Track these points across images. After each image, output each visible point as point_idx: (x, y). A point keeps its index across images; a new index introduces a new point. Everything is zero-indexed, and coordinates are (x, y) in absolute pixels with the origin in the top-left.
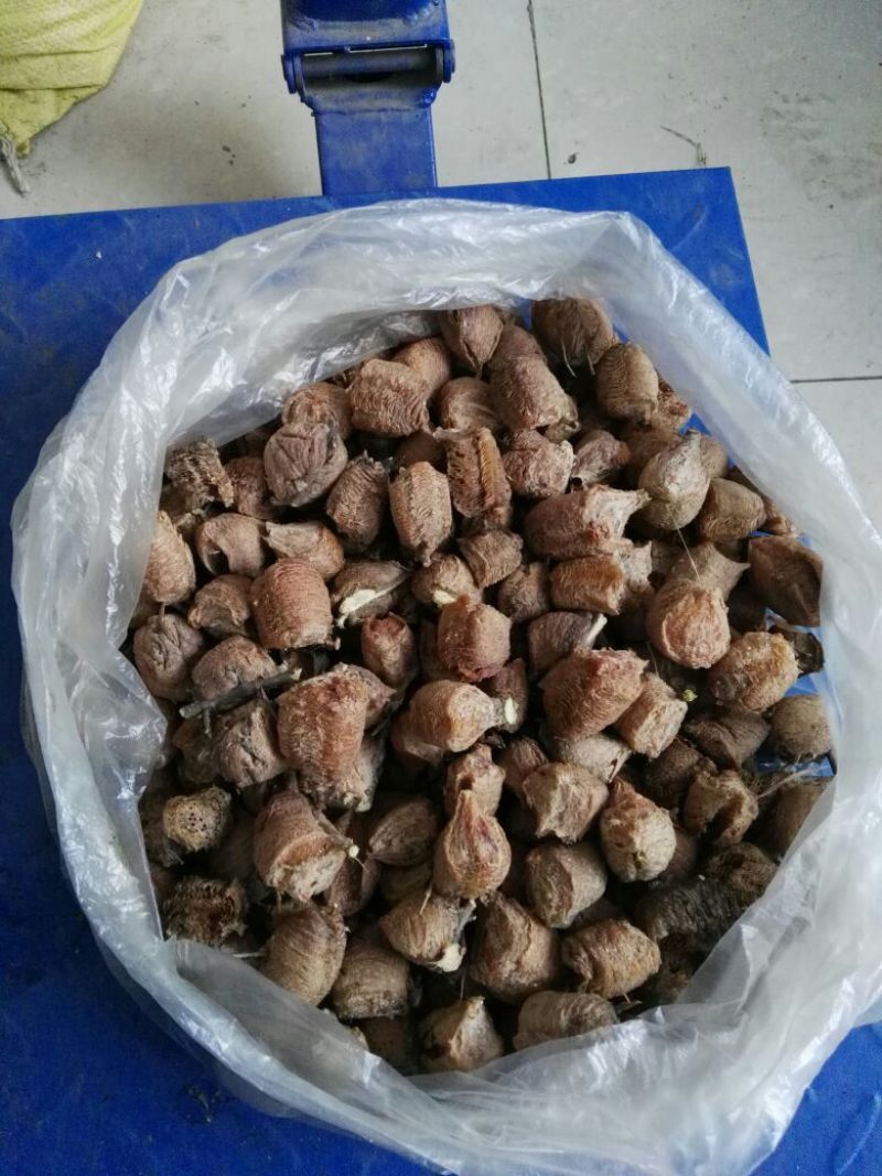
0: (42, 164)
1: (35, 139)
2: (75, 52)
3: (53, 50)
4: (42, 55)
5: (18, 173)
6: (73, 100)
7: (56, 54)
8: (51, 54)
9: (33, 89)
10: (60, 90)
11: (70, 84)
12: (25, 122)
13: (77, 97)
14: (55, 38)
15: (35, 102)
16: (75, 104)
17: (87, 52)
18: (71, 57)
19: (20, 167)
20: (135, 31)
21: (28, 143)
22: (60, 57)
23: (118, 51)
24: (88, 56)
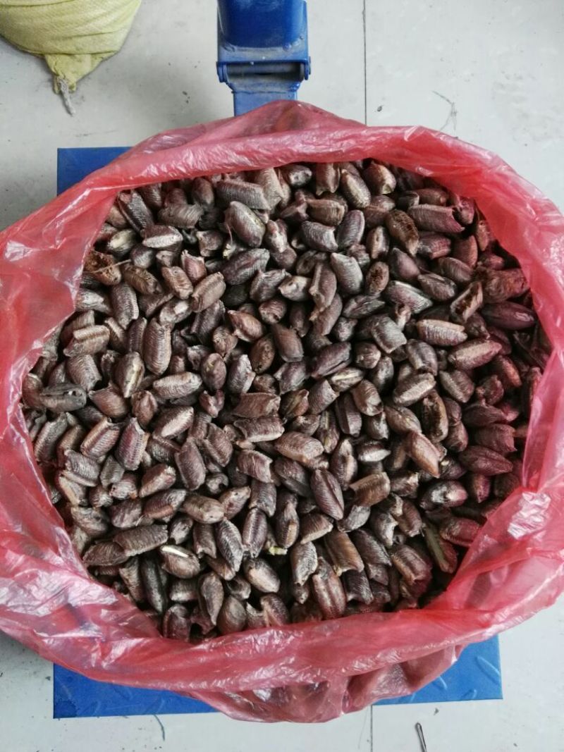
0: (83, 97)
1: (78, 82)
2: (102, 34)
3: (91, 33)
4: (85, 35)
5: (69, 102)
6: (100, 60)
7: (92, 35)
8: (90, 35)
9: (79, 54)
10: (93, 54)
11: (99, 51)
12: (73, 73)
13: (102, 58)
14: (92, 26)
15: (80, 61)
16: (102, 62)
17: (110, 33)
18: (101, 36)
19: (71, 98)
20: (137, 18)
21: (75, 84)
22: (95, 37)
23: (126, 31)
24: (110, 35)
